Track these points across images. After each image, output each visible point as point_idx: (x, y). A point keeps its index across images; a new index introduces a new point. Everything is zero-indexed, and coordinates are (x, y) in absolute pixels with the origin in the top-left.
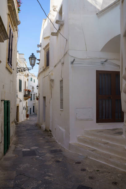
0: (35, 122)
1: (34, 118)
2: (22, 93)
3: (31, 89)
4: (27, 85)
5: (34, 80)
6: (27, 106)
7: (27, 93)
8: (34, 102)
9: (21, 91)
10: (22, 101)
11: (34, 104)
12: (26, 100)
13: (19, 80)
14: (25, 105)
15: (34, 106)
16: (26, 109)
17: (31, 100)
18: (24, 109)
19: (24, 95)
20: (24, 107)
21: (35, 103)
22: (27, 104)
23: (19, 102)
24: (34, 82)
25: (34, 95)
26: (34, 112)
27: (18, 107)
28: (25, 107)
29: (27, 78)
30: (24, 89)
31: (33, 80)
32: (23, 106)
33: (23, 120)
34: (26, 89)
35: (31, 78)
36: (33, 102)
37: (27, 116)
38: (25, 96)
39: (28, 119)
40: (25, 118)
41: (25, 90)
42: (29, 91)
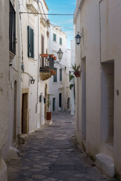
0: (68, 132)
1: (64, 121)
2: (36, 62)
3: (56, 55)
4: (46, 47)
5: (61, 39)
6: (48, 93)
7: (46, 64)
8: (61, 86)
9: (32, 56)
10: (36, 82)
11: (61, 89)
12: (44, 78)
13: (28, 27)
14: (42, 90)
15: (60, 94)
16: (45, 99)
17: (55, 80)
18: (40, 101)
19: (41, 68)
20: (41, 97)
21: (64, 88)
22: (48, 90)
23: (29, 84)
24: (61, 43)
25: (61, 70)
26: (60, 106)
27: (25, 96)
28: (44, 95)
29: (46, 29)
30: (40, 52)
31: (58, 40)
32: (39, 95)
33: (39, 127)
34: (45, 53)
35: (55, 36)
36: (58, 85)
37: (48, 116)
38: (43, 69)
39: (51, 123)
40: (44, 122)
41: (43, 56)
42: (52, 59)
